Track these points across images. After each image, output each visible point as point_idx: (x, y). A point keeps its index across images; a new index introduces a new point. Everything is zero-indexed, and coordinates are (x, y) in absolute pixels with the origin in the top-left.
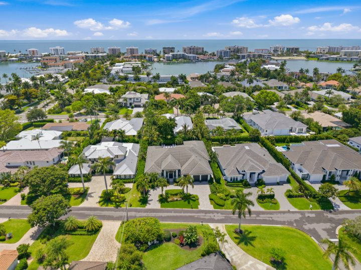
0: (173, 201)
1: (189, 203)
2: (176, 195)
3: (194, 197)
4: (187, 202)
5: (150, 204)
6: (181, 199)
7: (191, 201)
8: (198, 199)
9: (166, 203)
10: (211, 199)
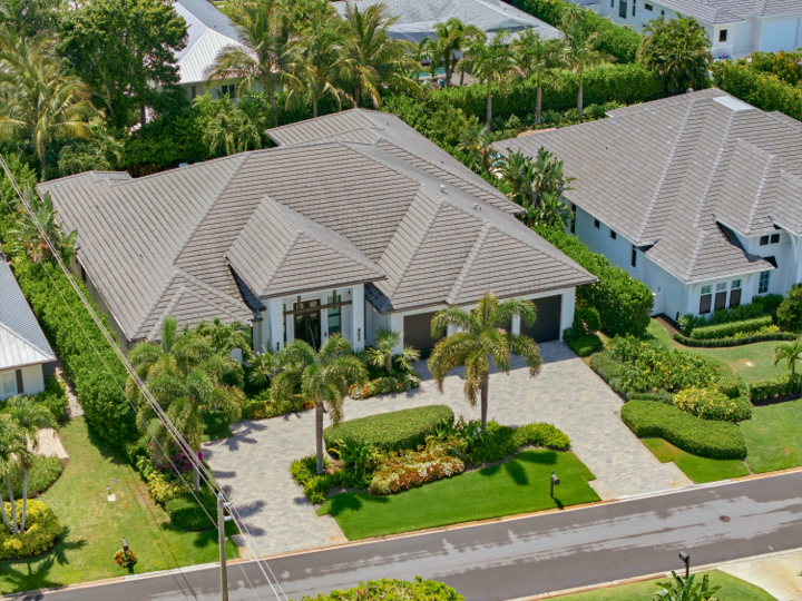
0: (411, 484)
1: (520, 478)
2: (416, 442)
3: (537, 441)
4: (503, 477)
5: (258, 532)
6: (459, 463)
7: (526, 466)
8: (567, 448)
9: (367, 505)
10: (644, 433)
